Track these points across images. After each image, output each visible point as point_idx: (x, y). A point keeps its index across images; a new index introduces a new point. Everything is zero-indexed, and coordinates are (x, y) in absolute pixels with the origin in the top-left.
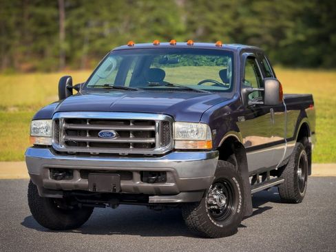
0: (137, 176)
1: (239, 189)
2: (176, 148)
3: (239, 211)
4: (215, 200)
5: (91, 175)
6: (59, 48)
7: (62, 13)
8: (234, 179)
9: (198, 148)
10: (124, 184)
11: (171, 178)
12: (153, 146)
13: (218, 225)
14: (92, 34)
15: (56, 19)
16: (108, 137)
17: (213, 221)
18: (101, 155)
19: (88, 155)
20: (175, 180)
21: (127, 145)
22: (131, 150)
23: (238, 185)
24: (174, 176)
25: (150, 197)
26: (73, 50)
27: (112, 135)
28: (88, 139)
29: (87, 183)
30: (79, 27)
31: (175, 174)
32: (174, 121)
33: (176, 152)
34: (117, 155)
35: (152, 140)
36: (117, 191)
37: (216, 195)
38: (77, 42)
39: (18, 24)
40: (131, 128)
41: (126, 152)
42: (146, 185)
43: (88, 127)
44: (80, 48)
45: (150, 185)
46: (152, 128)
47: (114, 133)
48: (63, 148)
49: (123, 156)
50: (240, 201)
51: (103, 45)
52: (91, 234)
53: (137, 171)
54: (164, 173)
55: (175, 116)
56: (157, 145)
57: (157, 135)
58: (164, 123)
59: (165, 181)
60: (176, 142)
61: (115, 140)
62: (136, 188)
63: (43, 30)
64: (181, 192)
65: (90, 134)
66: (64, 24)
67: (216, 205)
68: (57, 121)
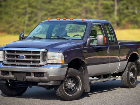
0: (32, 74)
1: (80, 80)
2: (49, 63)
3: (80, 90)
4: (69, 85)
5: (15, 74)
6: (114, 19)
7: (116, 3)
8: (78, 76)
9: (58, 63)
10: (28, 77)
11: (46, 75)
12: (39, 62)
13: (69, 95)
14: (130, 12)
15: (113, 6)
16: (22, 58)
17: (67, 94)
18: (20, 65)
19: (15, 65)
20: (47, 76)
21: (29, 62)
22: (31, 64)
23: (80, 79)
24: (47, 75)
25: (38, 83)
26: (120, 20)
27: (24, 57)
28: (15, 59)
29: (14, 77)
30: (123, 10)
31: (47, 74)
32: (48, 52)
33: (49, 65)
34: (26, 66)
35: (39, 60)
36: (25, 80)
37: (69, 83)
38: (122, 16)
39: (96, 9)
40: (31, 54)
41: (29, 64)
42: (36, 78)
43: (15, 54)
44: (124, 19)
45: (37, 78)
46: (39, 55)
47: (25, 57)
48: (6, 62)
49: (28, 66)
50: (81, 85)
51: (135, 17)
52: (21, 98)
53: (32, 72)
54: (43, 73)
55: (48, 50)
56: (41, 61)
57: (41, 57)
58: (44, 52)
59: (43, 76)
60: (49, 60)
61: (25, 59)
62: (32, 79)
63: (107, 11)
64: (50, 81)
65: (16, 57)
66: (116, 8)
67: (69, 87)
68: (4, 51)
